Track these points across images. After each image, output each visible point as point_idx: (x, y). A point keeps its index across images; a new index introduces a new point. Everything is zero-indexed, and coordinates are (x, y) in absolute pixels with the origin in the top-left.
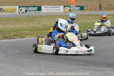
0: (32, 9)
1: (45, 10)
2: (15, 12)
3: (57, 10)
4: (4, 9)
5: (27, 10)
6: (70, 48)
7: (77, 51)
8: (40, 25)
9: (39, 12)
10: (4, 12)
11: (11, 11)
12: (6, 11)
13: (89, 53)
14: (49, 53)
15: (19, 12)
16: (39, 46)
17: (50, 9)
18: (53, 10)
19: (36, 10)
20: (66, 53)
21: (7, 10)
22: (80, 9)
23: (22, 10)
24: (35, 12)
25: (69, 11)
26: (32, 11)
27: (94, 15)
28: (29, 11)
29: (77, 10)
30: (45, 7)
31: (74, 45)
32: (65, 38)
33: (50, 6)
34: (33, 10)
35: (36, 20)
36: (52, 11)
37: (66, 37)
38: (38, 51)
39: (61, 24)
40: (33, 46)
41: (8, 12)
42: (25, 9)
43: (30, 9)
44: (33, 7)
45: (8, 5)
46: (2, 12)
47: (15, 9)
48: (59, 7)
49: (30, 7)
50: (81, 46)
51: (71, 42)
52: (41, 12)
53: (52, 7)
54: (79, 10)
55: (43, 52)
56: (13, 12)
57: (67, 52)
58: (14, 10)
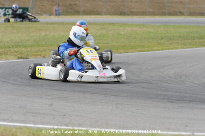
6: (86, 72)
7: (97, 77)
13: (116, 80)
14: (53, 79)
16: (38, 67)
20: (79, 79)
31: (93, 68)
32: (78, 56)
37: (81, 54)
38: (37, 75)
39: (75, 34)
40: (29, 68)
50: (104, 69)
51: (88, 62)
55: (44, 77)
57: (81, 77)
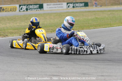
0: (33, 7)
1: (47, 7)
2: (15, 11)
3: (60, 7)
4: (3, 8)
5: (28, 8)
9: (41, 10)
10: (4, 11)
11: (11, 10)
12: (6, 11)
17: (52, 6)
18: (55, 7)
19: (37, 8)
21: (7, 9)
22: (84, 5)
23: (23, 8)
24: (37, 10)
25: (72, 8)
26: (33, 10)
28: (30, 9)
29: (81, 7)
30: (47, 5)
33: (52, 4)
34: (35, 8)
36: (54, 9)
41: (8, 11)
42: (26, 8)
43: (31, 7)
44: (34, 5)
45: (9, 3)
46: (2, 11)
47: (16, 8)
48: (62, 4)
49: (32, 5)
52: (43, 10)
53: (55, 5)
54: (83, 7)
56: (13, 11)
58: (14, 9)
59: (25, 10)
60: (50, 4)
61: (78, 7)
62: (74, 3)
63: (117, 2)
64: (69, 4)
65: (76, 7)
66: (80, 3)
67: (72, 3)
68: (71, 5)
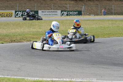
1: (42, 14)
2: (11, 17)
5: (24, 14)
8: (41, 30)
10: (0, 16)
12: (2, 16)
15: (15, 17)
18: (50, 15)
22: (78, 13)
23: (18, 14)
25: (66, 16)
27: (94, 20)
30: (42, 12)
33: (47, 11)
35: (36, 25)
41: (4, 17)
53: (50, 12)
54: (76, 15)
58: (10, 15)
59: (21, 16)
60: (45, 11)
61: (72, 15)
62: (68, 11)
63: (109, 11)
64: (63, 12)
65: (70, 15)
66: (74, 11)
67: (66, 11)
68: (65, 13)
